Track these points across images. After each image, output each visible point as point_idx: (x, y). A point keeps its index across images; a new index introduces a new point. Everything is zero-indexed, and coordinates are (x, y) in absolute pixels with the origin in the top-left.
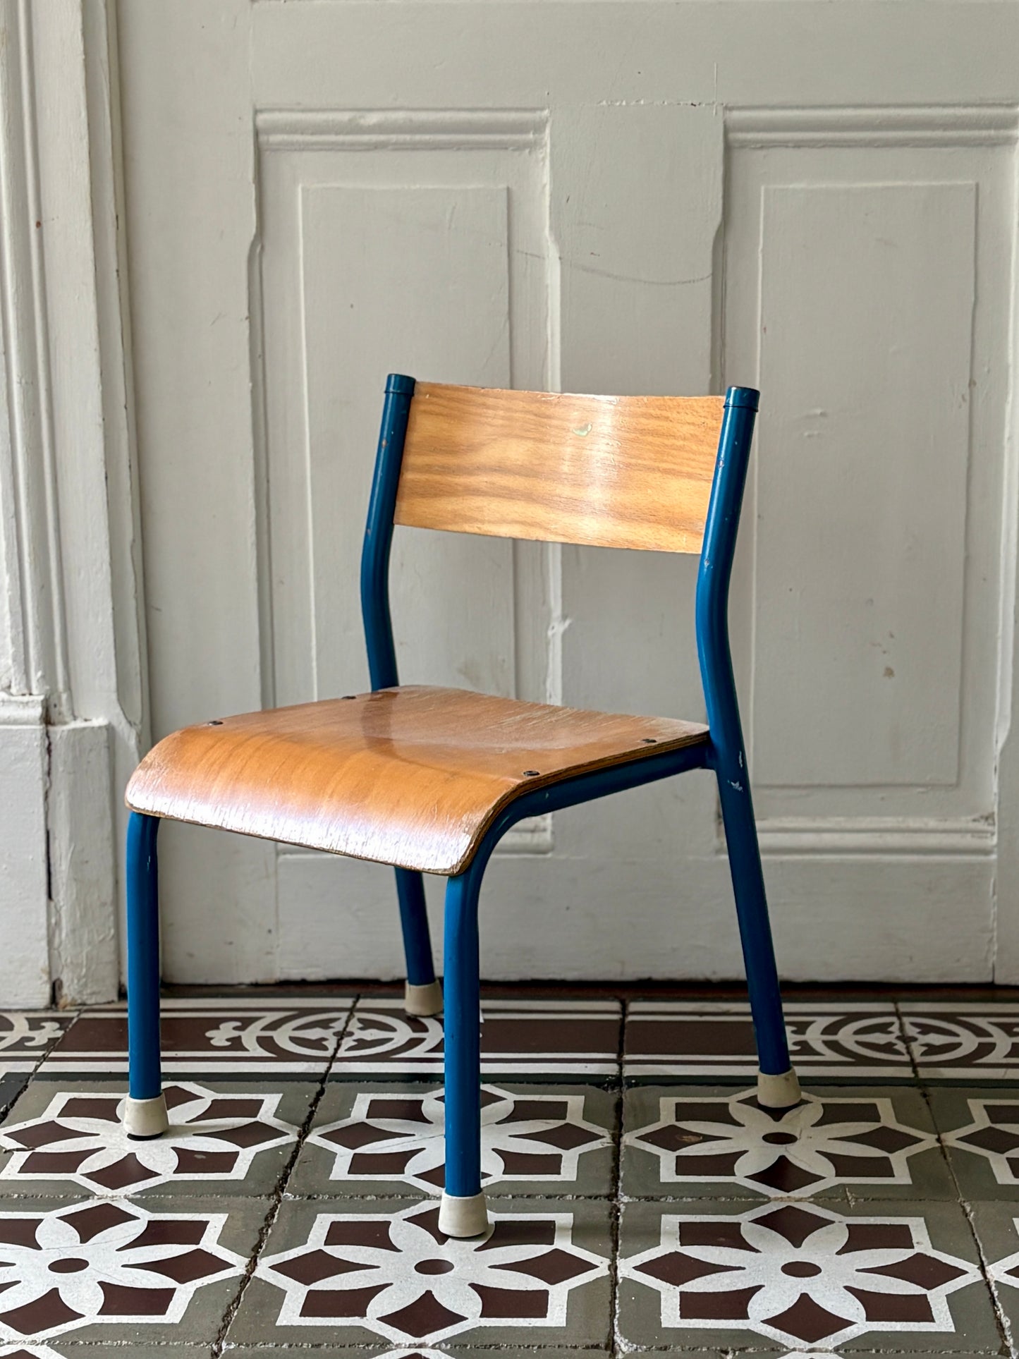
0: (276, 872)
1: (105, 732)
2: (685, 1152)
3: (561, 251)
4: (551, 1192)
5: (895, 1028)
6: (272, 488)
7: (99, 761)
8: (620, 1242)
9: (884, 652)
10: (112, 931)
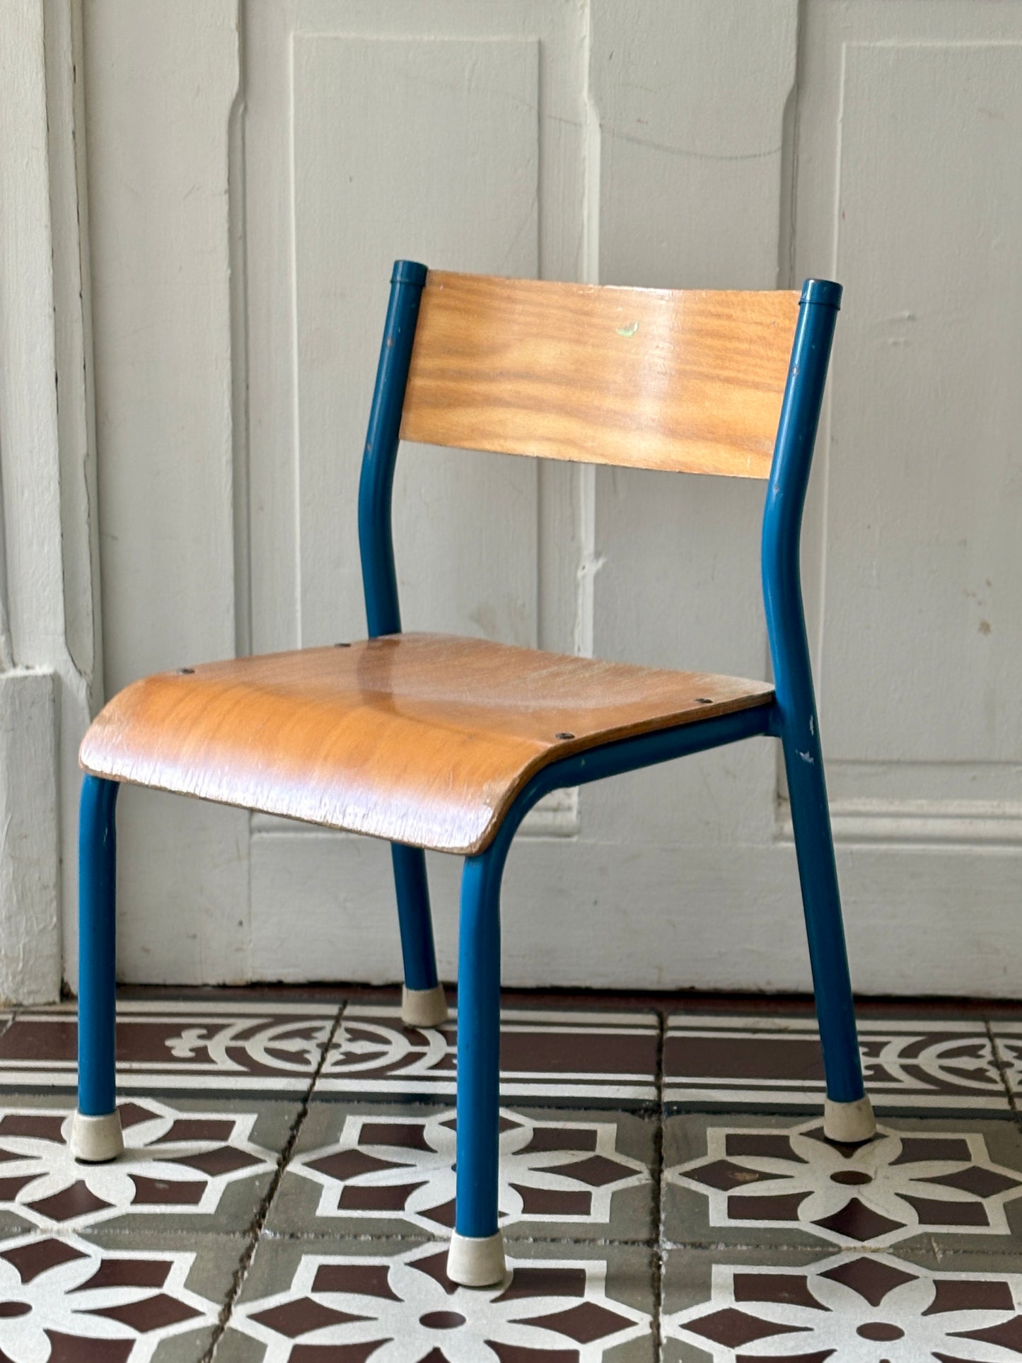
0: (249, 854)
1: (50, 682)
2: (737, 1191)
3: (602, 118)
4: (580, 1236)
5: (986, 1052)
6: (251, 396)
7: (42, 717)
8: (663, 1296)
9: (980, 603)
10: (55, 919)
